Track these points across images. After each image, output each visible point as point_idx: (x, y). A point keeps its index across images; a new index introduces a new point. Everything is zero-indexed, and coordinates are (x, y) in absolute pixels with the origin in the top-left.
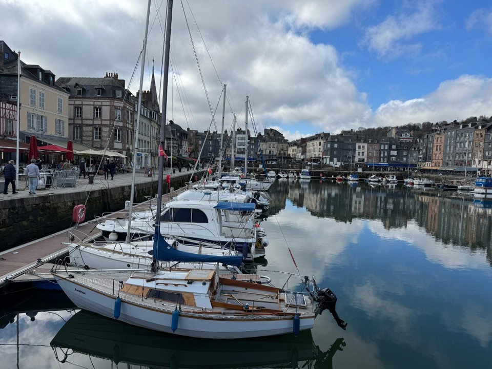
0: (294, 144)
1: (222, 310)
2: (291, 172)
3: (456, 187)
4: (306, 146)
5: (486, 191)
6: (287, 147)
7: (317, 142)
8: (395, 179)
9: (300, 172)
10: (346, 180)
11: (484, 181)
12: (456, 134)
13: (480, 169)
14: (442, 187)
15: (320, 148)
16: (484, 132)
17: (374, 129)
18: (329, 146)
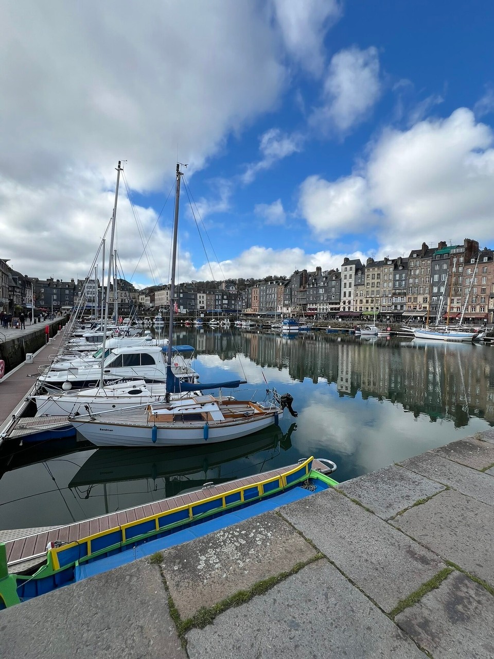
0: (142, 292)
1: (231, 419)
2: (146, 319)
3: (270, 326)
4: (154, 295)
5: (290, 328)
6: (138, 296)
7: (164, 292)
8: (228, 322)
9: (154, 318)
10: (193, 324)
11: (288, 321)
12: (267, 288)
14: (262, 327)
15: (167, 298)
16: (283, 287)
17: (203, 282)
18: (176, 295)
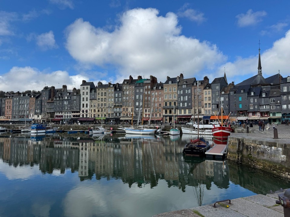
3: (20, 131)
5: (37, 131)
11: (36, 126)
12: (19, 100)
13: (33, 120)
14: (12, 132)
16: (34, 99)
